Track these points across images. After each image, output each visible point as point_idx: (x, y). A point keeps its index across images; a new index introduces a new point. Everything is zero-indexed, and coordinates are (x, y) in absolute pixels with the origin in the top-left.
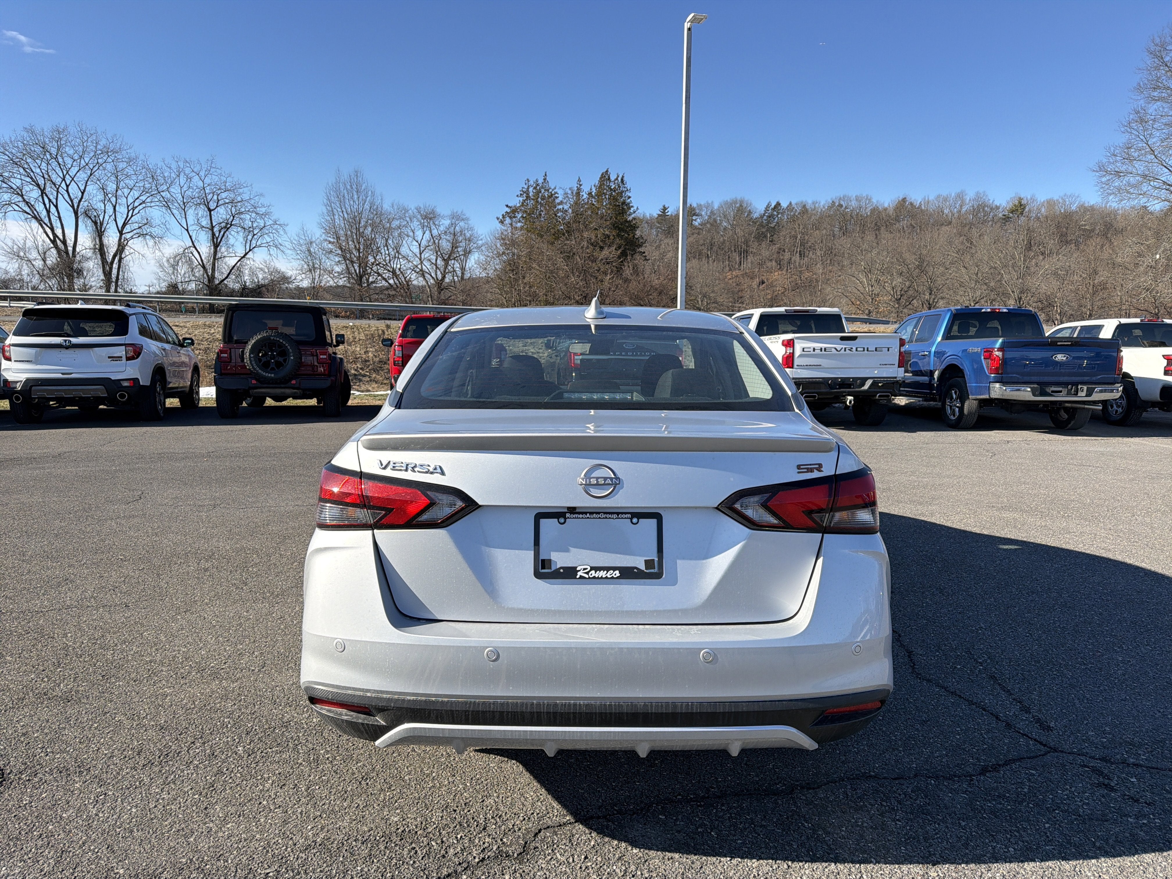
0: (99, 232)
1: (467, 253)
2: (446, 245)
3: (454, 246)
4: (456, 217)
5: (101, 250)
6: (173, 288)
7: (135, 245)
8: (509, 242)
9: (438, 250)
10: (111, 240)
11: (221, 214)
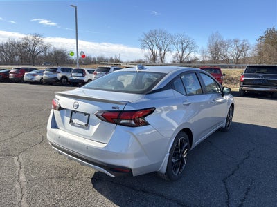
0: (161, 51)
1: (247, 50)
2: (240, 48)
3: (243, 48)
4: (244, 41)
5: (161, 54)
6: (174, 62)
7: (167, 53)
8: (260, 46)
9: (238, 50)
10: (163, 52)
11: (185, 45)
